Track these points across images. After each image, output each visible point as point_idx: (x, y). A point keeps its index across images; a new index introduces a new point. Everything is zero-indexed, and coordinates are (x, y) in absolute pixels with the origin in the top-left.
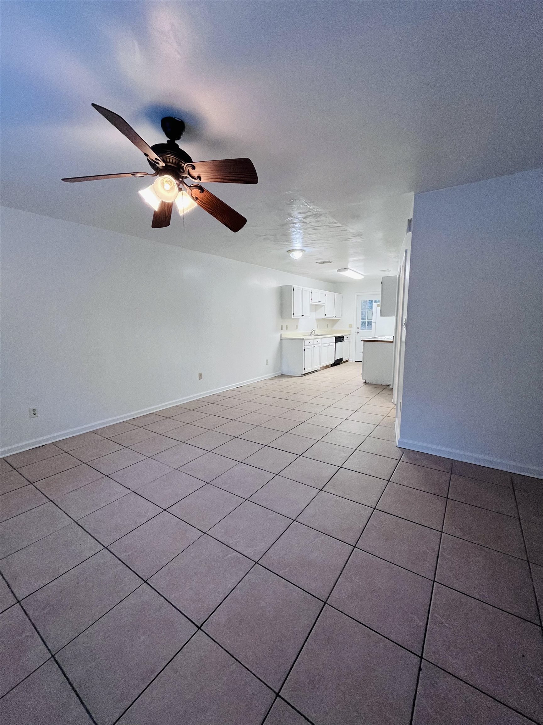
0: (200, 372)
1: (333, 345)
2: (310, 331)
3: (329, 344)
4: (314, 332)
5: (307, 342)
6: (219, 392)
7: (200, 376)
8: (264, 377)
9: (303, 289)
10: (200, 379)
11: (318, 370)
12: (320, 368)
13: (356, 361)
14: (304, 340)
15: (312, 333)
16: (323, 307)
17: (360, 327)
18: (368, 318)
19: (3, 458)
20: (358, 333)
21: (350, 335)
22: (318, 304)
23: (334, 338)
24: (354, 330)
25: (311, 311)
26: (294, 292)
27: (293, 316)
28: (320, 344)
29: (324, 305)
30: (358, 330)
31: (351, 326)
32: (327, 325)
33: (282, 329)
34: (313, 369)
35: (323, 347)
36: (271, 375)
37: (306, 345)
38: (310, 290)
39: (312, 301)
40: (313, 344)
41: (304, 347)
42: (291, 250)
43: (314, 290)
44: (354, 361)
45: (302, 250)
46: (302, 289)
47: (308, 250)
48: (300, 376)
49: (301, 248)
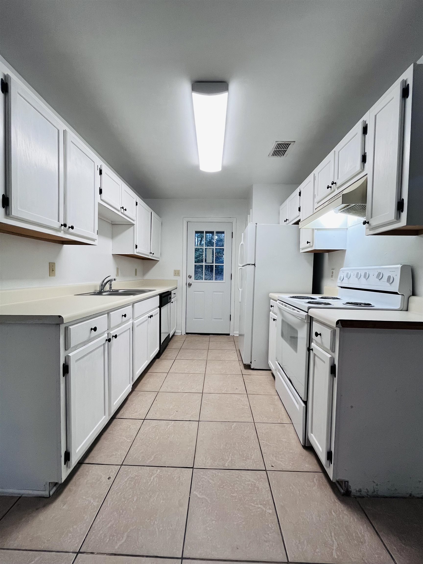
1: (158, 314)
2: (99, 283)
3: (150, 314)
4: (111, 285)
13: (187, 333)
15: (103, 286)
17: (193, 274)
18: (206, 261)
20: (190, 285)
21: (176, 288)
23: (159, 297)
24: (182, 281)
28: (131, 321)
29: (134, 225)
30: (189, 281)
31: (177, 273)
32: (136, 270)
35: (137, 326)
40: (109, 329)
41: (67, 358)
44: (184, 333)
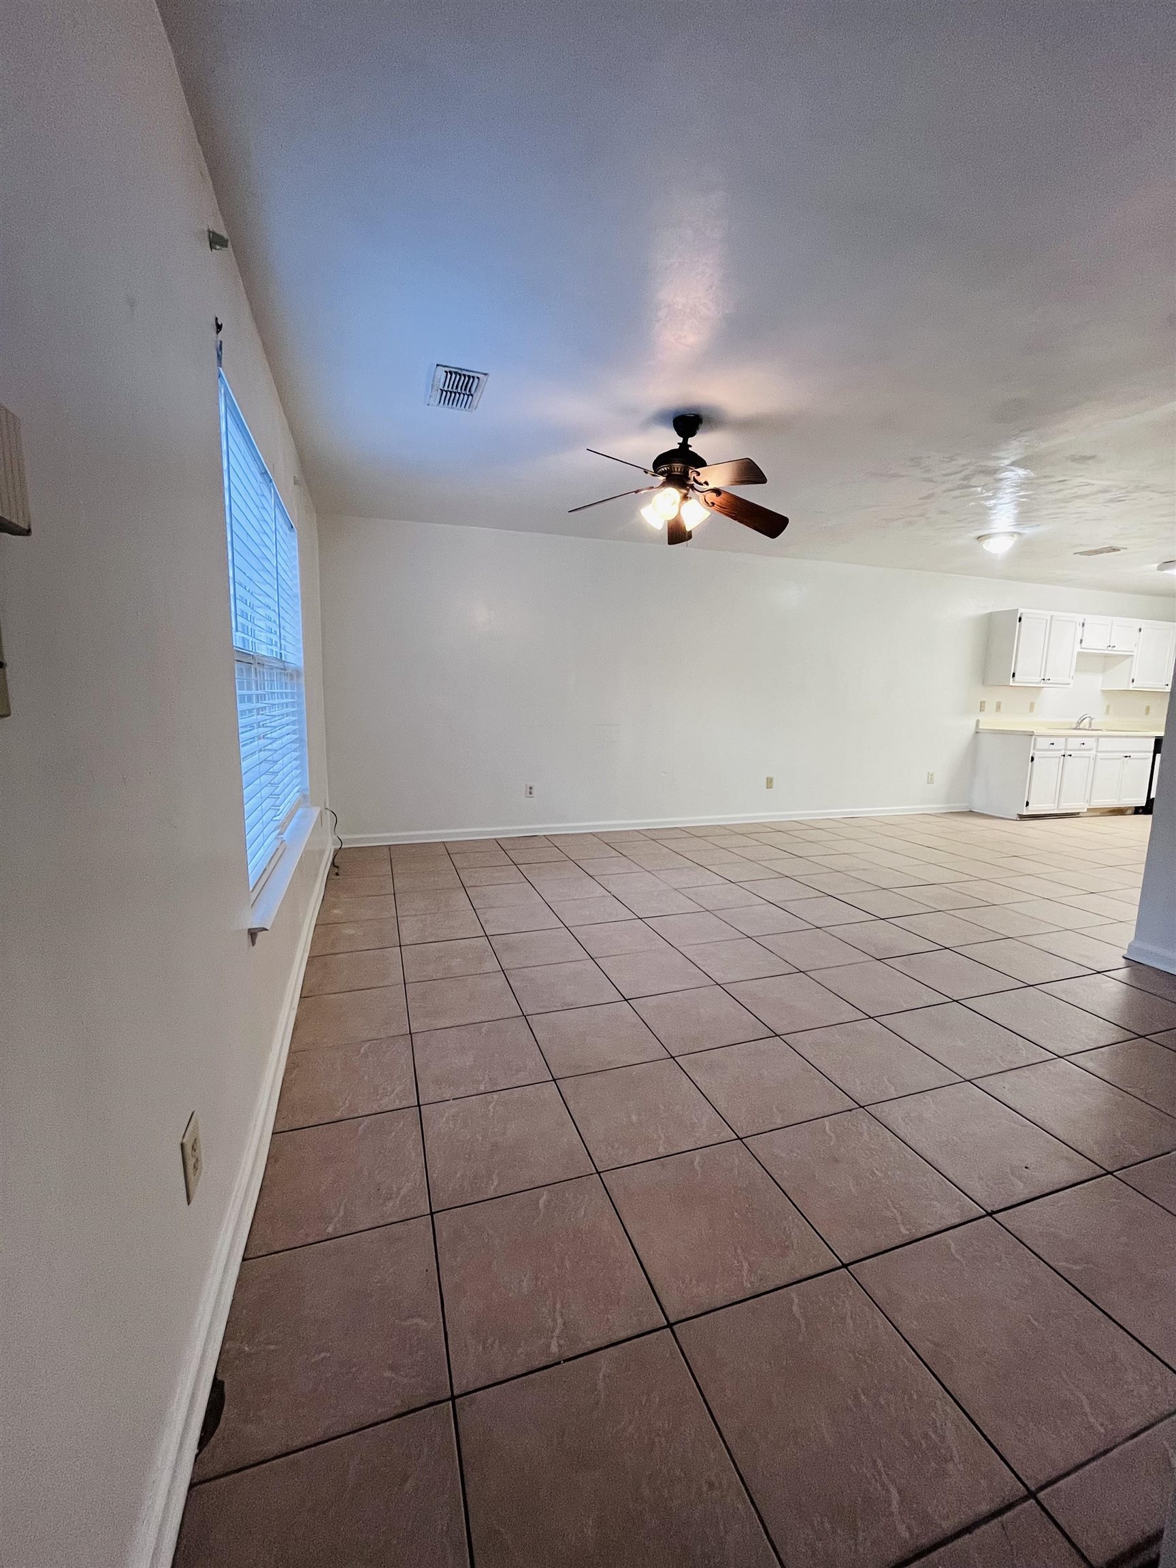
0: (770, 776)
1: (1148, 758)
2: (1076, 720)
3: (1127, 755)
5: (1043, 743)
6: (804, 818)
7: (770, 783)
8: (922, 809)
9: (1052, 616)
10: (767, 788)
11: (1080, 815)
12: (1085, 810)
14: (1033, 737)
15: (1079, 723)
16: (1129, 660)
19: (495, 839)
22: (1107, 652)
23: (1154, 740)
25: (1076, 671)
26: (1020, 626)
27: (1013, 680)
28: (1093, 752)
29: (1132, 656)
33: (981, 710)
34: (1058, 809)
35: (1101, 759)
36: (940, 807)
37: (1038, 747)
38: (1080, 618)
39: (1083, 647)
40: (1066, 749)
41: (1034, 754)
42: (986, 535)
43: (1089, 619)
45: (1012, 534)
46: (1049, 618)
47: (1028, 531)
48: (1016, 817)
49: (1012, 529)
